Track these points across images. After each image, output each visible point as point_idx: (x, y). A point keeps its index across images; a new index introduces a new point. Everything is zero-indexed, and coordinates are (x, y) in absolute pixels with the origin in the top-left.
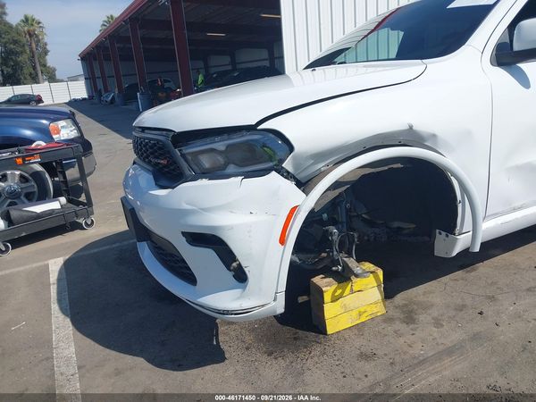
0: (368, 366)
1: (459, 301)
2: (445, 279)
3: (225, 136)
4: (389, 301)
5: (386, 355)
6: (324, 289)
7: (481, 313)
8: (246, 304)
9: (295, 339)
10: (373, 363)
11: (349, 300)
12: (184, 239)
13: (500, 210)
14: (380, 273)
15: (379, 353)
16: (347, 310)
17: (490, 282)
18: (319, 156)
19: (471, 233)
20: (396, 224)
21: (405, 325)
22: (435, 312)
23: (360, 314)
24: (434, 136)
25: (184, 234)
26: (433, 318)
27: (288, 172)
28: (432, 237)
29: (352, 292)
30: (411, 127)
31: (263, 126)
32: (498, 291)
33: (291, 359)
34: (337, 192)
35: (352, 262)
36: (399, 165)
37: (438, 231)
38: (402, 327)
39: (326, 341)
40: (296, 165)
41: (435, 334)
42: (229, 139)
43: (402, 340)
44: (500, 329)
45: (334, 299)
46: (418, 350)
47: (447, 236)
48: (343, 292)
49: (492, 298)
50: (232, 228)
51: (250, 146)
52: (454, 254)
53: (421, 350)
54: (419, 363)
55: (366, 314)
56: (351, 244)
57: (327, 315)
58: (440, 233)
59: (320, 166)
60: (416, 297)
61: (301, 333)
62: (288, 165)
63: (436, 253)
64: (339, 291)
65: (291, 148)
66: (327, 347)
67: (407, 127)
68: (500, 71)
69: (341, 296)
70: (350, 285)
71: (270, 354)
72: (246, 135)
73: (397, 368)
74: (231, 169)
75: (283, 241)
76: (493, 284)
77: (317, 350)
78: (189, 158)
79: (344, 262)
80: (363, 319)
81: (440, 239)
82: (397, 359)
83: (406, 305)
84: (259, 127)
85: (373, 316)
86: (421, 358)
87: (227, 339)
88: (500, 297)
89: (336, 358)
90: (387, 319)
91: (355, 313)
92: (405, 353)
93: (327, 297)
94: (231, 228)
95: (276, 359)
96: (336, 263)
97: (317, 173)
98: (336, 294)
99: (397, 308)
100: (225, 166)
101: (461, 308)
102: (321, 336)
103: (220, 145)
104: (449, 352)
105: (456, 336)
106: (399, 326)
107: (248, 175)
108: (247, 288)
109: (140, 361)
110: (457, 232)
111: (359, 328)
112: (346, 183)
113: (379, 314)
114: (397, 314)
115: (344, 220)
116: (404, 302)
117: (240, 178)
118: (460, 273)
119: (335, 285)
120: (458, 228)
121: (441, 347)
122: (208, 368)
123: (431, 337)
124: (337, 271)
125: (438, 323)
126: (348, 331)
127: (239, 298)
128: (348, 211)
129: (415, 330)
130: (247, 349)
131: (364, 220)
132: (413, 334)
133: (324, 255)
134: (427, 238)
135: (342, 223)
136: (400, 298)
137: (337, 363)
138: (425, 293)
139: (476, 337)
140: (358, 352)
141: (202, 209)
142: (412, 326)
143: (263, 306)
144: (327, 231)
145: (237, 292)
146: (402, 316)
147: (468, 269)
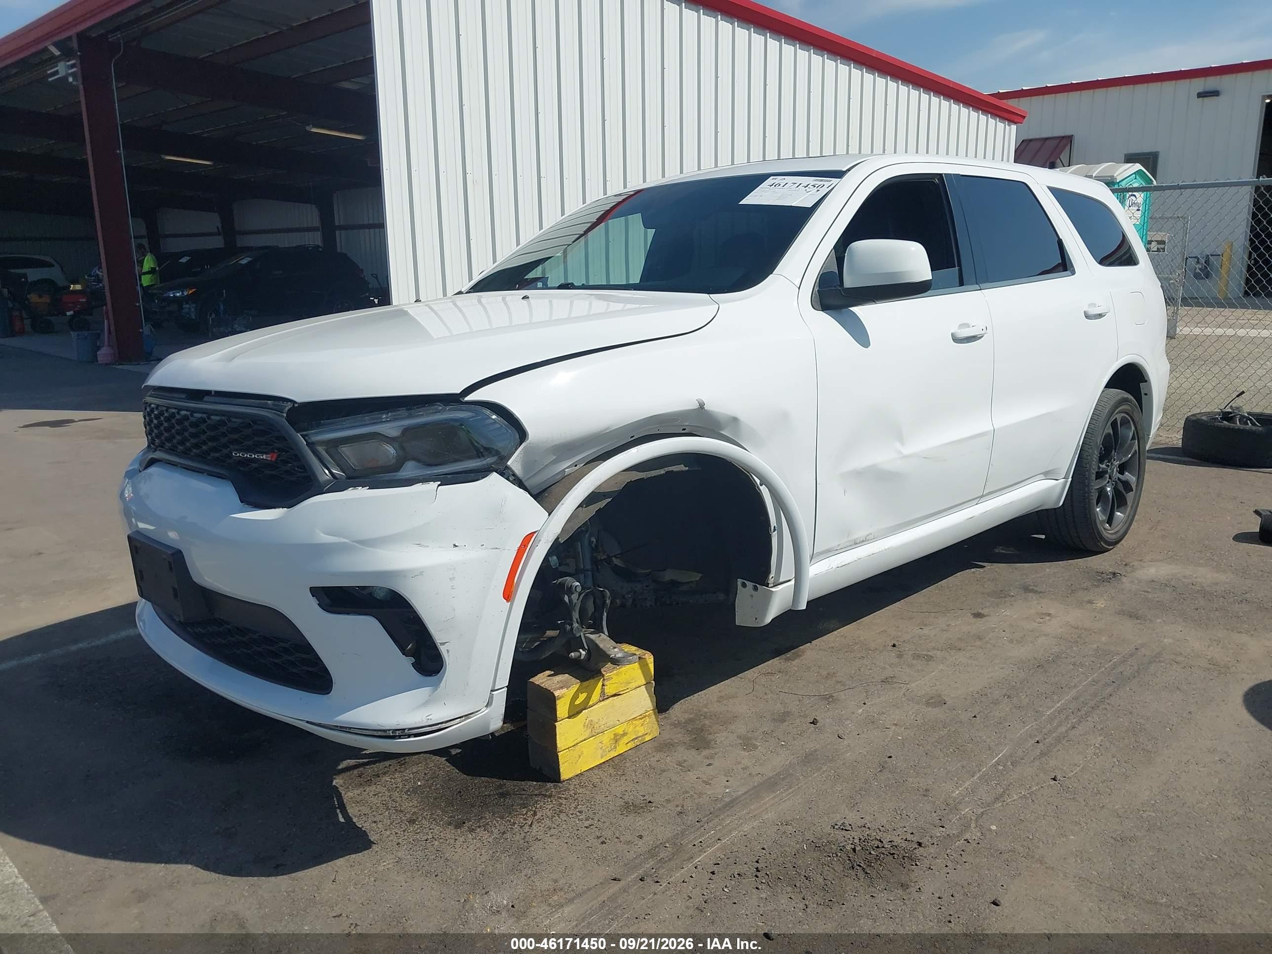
0: (640, 822)
1: (779, 708)
2: (751, 674)
3: (403, 412)
4: (664, 715)
5: (668, 801)
6: (557, 693)
7: (814, 722)
8: (437, 714)
9: (503, 795)
10: (649, 816)
11: (597, 712)
12: (314, 602)
13: (833, 544)
14: (650, 659)
15: (655, 799)
16: (595, 732)
17: (824, 673)
18: (566, 449)
19: (793, 582)
20: (669, 575)
21: (693, 752)
22: (741, 728)
23: (617, 739)
24: (735, 420)
25: (315, 591)
26: (739, 737)
27: (514, 475)
28: (730, 592)
29: (604, 697)
30: (702, 406)
31: (471, 397)
32: (838, 686)
33: (502, 829)
34: (594, 508)
35: (603, 641)
36: (682, 468)
37: (740, 581)
38: (690, 756)
39: (559, 793)
40: (528, 464)
41: (746, 762)
42: (410, 416)
43: (692, 776)
44: (845, 743)
45: (574, 713)
46: (720, 788)
47: (756, 589)
48: (589, 698)
49: (829, 699)
50: (421, 573)
51: (449, 431)
52: (768, 619)
53: (726, 787)
54: (725, 806)
55: (626, 739)
56: (599, 609)
57: (562, 742)
58: (744, 585)
59: (565, 466)
60: (706, 706)
61: (510, 785)
62: (514, 463)
63: (738, 622)
64: (582, 697)
65: (522, 434)
66: (564, 802)
67: (696, 406)
68: (825, 319)
69: (585, 706)
70: (600, 684)
71: (459, 825)
72: (443, 411)
73: (691, 818)
74: (410, 469)
75: (508, 594)
76: (829, 676)
77: (546, 808)
78: (321, 449)
79: (591, 642)
80: (622, 749)
81: (744, 593)
82: (688, 805)
83: (691, 721)
84: (469, 398)
85: (637, 742)
86: (727, 800)
87: (365, 810)
88: (842, 696)
89: (583, 817)
90: (662, 746)
91: (607, 738)
92: (700, 795)
93: (562, 709)
94: (419, 573)
95: (472, 830)
96: (577, 644)
97: (559, 477)
98: (577, 702)
99: (675, 726)
100: (397, 466)
101: (783, 718)
102: (549, 785)
103: (391, 428)
104: (771, 784)
105: (779, 761)
106: (682, 754)
107: (447, 480)
108: (442, 684)
109: (186, 870)
110: (771, 581)
111: (616, 764)
112: (604, 495)
113: (648, 738)
114: (678, 736)
115: (588, 567)
116: (687, 716)
117: (433, 485)
118: (774, 663)
119: (576, 685)
120: (772, 575)
121: (757, 780)
122: (340, 862)
123: (740, 766)
124: (577, 661)
125: (747, 744)
126: (596, 772)
127: (426, 704)
128: (594, 550)
129: (711, 757)
130: (412, 822)
131: (616, 569)
132: (709, 765)
133: (550, 633)
134: (722, 596)
135: (584, 571)
136: (678, 710)
137: (587, 823)
138: (720, 699)
139: (809, 759)
140: (620, 802)
141: (363, 542)
142: (705, 752)
143: (467, 716)
144: (562, 585)
145: (422, 693)
146: (687, 739)
147: (788, 655)
